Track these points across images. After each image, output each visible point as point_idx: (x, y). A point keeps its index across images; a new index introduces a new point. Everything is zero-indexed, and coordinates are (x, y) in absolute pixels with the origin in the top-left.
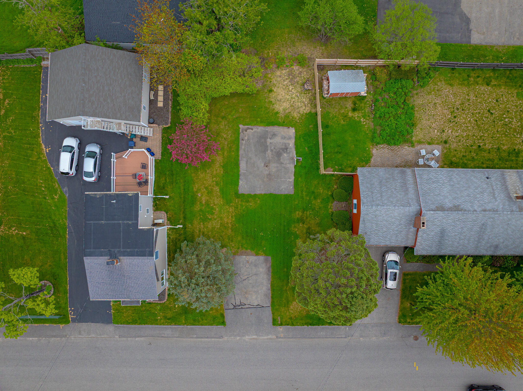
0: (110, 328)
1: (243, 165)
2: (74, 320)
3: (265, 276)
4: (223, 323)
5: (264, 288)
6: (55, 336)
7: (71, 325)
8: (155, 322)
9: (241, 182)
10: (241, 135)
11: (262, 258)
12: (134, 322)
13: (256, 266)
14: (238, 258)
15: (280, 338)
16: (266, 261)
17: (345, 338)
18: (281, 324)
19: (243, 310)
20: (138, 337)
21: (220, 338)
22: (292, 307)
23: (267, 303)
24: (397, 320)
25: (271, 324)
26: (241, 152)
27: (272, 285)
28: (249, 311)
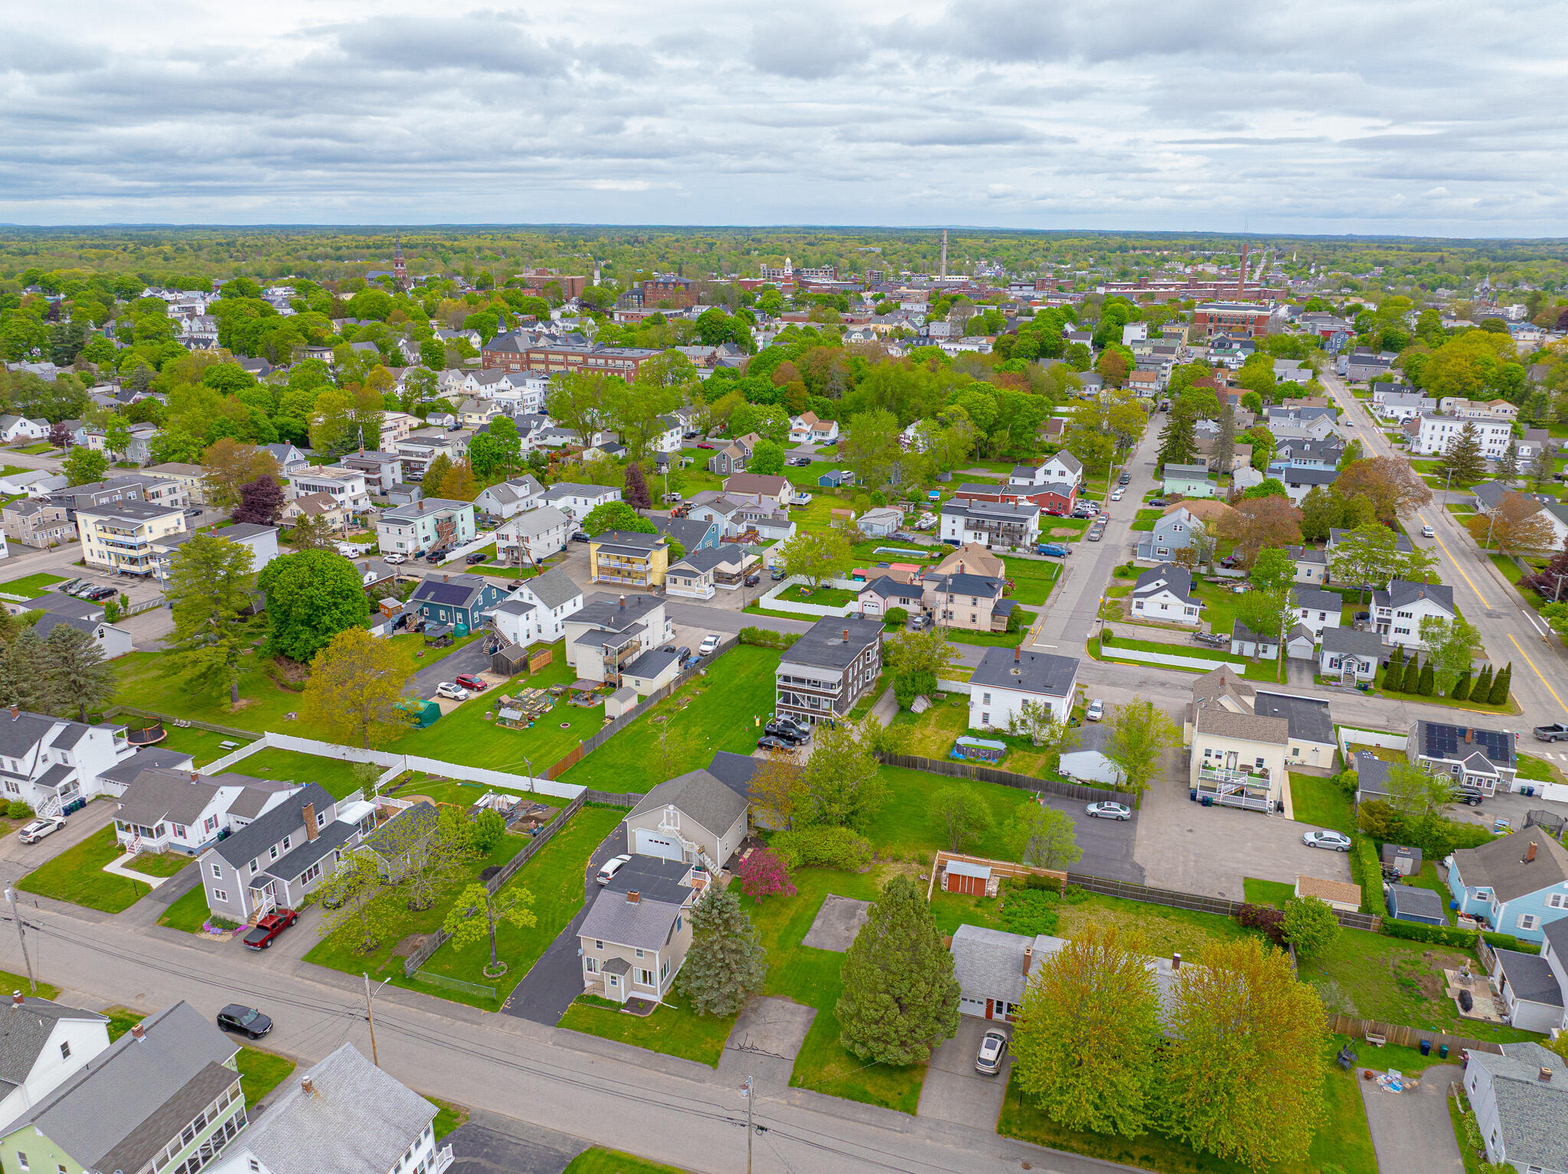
0: (550, 1030)
1: (817, 923)
2: (504, 1011)
3: (801, 1027)
4: (714, 1064)
5: (794, 1039)
6: (464, 1020)
7: (498, 1014)
8: (617, 1037)
9: (808, 936)
10: (827, 901)
11: (804, 1008)
12: (588, 1030)
13: (792, 1013)
14: (770, 1000)
15: (794, 1105)
16: (809, 1012)
17: (902, 1132)
18: (802, 1086)
19: (752, 1055)
20: (581, 1050)
21: (699, 1081)
22: (826, 1069)
23: (792, 1055)
24: (995, 1127)
25: (787, 1083)
26: (819, 913)
27: (807, 1039)
28: (760, 1058)
